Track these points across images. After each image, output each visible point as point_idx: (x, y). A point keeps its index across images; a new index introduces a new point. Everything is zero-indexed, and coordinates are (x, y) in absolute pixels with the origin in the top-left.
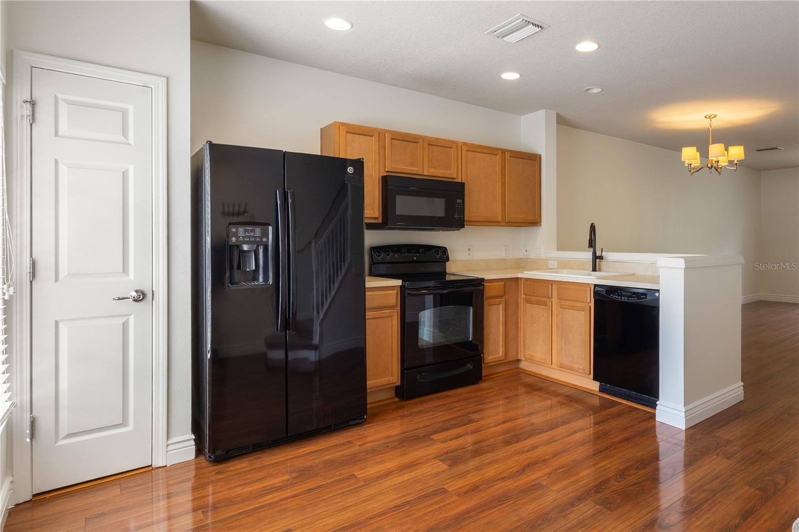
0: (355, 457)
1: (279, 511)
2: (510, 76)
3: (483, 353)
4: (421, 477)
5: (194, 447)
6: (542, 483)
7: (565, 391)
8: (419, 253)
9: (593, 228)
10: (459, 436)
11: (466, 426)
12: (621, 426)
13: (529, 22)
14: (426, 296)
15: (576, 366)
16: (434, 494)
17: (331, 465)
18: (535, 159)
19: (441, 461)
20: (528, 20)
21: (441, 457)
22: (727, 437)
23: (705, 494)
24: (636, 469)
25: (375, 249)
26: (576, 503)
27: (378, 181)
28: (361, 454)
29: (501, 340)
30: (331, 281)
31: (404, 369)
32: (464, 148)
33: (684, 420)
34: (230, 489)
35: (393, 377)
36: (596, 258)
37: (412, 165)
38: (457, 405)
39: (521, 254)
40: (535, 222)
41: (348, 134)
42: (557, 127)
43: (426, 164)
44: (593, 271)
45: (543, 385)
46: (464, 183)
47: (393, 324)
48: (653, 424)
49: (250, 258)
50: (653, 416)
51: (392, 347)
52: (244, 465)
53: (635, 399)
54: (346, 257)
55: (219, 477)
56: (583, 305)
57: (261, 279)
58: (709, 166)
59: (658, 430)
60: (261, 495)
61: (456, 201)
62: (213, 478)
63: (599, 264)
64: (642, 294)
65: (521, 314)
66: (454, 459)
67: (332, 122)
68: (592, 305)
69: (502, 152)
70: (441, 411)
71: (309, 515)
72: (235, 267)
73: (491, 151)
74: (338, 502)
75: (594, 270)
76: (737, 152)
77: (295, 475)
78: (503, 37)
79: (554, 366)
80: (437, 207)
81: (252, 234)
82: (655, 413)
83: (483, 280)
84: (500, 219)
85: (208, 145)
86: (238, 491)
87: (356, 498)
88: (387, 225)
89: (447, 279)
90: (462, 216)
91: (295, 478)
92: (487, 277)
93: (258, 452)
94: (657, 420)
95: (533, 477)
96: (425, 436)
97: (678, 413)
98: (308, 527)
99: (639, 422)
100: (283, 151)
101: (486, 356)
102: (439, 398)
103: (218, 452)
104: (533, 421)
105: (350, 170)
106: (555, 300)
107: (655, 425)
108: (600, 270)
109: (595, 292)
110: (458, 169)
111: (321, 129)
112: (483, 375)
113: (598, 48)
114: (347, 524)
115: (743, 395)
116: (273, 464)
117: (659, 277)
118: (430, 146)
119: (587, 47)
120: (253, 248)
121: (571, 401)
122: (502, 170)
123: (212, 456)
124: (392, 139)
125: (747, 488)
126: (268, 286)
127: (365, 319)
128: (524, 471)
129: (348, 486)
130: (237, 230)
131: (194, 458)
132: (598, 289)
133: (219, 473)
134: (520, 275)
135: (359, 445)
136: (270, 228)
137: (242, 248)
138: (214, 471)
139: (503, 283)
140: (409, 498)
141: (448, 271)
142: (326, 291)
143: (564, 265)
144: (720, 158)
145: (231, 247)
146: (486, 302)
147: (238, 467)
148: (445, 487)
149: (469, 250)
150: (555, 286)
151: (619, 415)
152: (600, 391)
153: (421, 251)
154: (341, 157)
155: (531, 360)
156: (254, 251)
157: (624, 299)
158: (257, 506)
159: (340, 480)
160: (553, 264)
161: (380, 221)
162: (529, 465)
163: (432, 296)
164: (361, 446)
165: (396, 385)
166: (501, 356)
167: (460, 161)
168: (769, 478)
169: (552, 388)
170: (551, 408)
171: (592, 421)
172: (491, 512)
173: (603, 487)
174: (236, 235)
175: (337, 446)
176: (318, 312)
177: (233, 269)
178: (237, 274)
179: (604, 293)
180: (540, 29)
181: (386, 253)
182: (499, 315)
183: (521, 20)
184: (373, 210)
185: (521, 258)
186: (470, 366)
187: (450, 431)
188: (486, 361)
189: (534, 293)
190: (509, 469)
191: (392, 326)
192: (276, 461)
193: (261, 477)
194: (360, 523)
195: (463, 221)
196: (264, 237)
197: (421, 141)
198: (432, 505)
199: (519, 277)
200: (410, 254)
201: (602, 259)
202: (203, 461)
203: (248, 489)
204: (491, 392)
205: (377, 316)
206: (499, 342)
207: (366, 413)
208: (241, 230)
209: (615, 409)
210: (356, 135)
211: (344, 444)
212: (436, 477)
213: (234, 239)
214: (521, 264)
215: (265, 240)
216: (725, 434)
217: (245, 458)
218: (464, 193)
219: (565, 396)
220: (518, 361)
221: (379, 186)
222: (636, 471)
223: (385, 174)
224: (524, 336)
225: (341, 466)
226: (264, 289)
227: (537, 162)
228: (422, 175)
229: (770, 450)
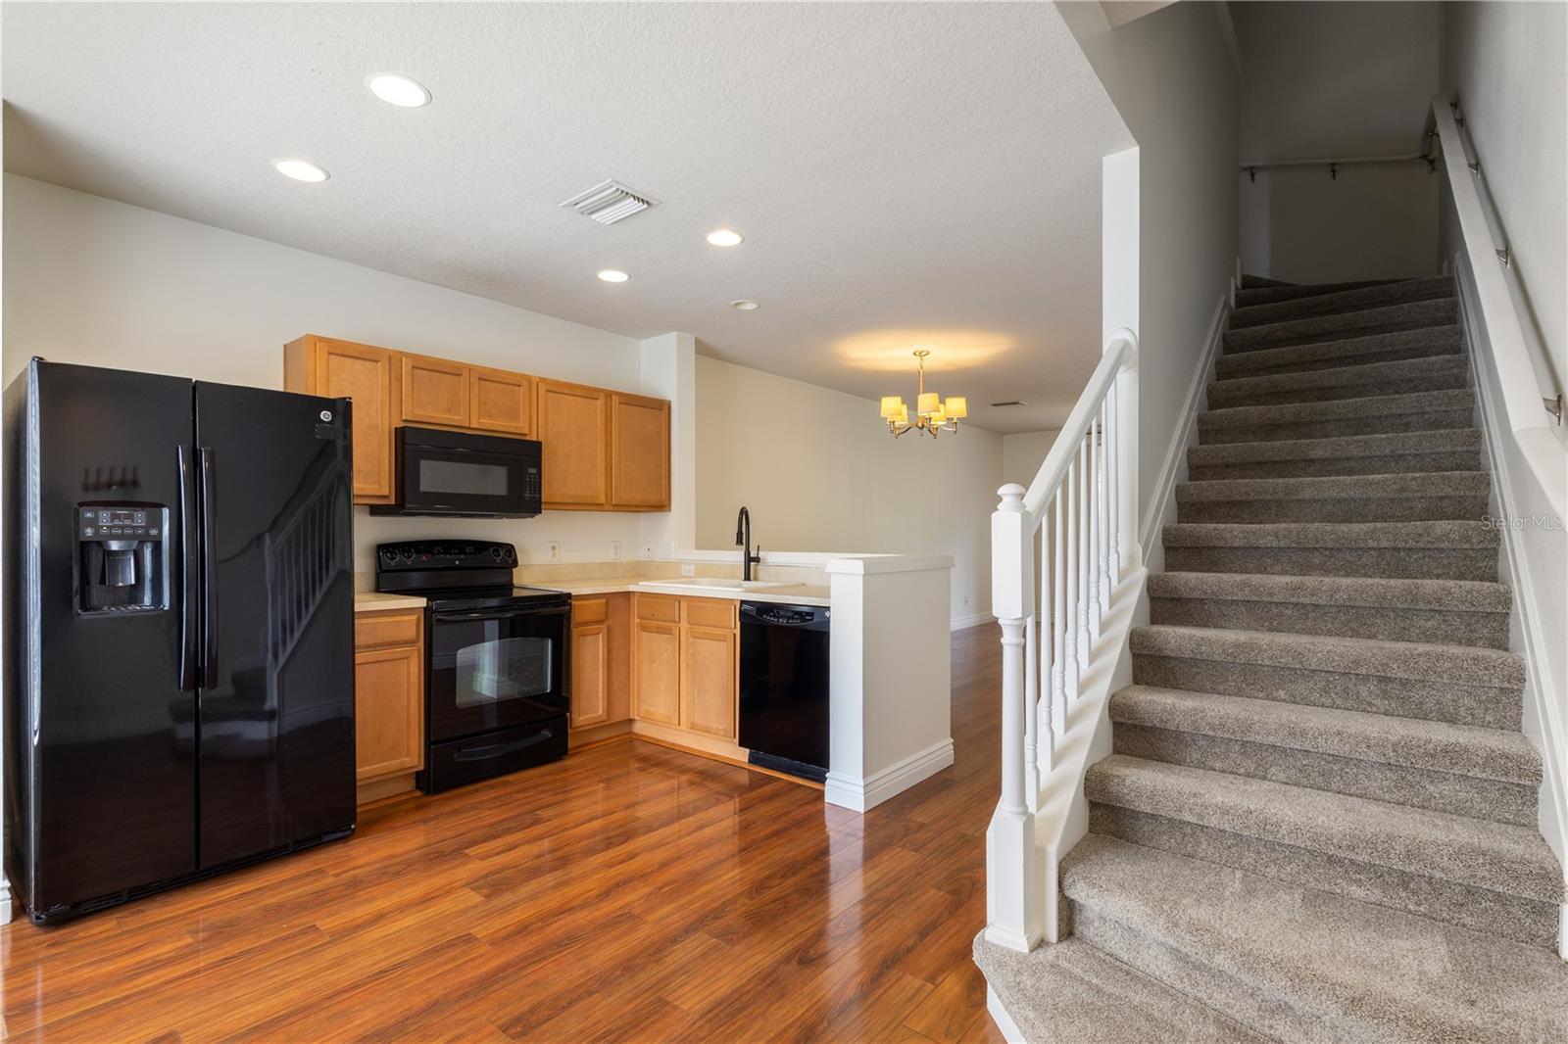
0: (325, 894)
1: (159, 1002)
2: (613, 276)
3: (570, 711)
4: (435, 918)
5: (10, 901)
6: (633, 911)
7: (698, 764)
8: (465, 553)
9: (744, 513)
10: (513, 847)
11: (529, 830)
12: (772, 812)
13: (627, 193)
14: (486, 622)
15: (715, 726)
16: (451, 945)
17: (278, 911)
18: (659, 408)
19: (473, 889)
20: (626, 190)
21: (473, 884)
22: (920, 820)
23: (875, 905)
24: (781, 877)
25: (384, 550)
26: (681, 937)
27: (387, 436)
28: (336, 890)
29: (600, 690)
30: (301, 603)
31: (431, 742)
32: (542, 388)
33: (863, 797)
34: (71, 971)
35: (412, 756)
36: (750, 560)
37: (450, 411)
38: (521, 796)
39: (641, 555)
40: (662, 505)
41: (332, 357)
42: (696, 359)
43: (475, 409)
44: (745, 580)
45: (667, 757)
46: (541, 443)
47: (411, 672)
48: (819, 807)
49: (125, 565)
50: (820, 796)
51: (408, 709)
52: (107, 927)
53: (799, 771)
54: (331, 562)
55: (54, 951)
56: (724, 632)
57: (147, 600)
58: (920, 425)
59: (828, 815)
60: (131, 976)
61: (527, 470)
62: (42, 954)
63: (756, 571)
64: (808, 614)
65: (634, 648)
66: (495, 886)
67: (303, 334)
68: (738, 632)
69: (606, 396)
70: (490, 809)
71: (216, 1003)
72: (94, 578)
73: (589, 393)
74: (275, 976)
75: (747, 578)
76: (957, 406)
77: (201, 936)
78: (590, 214)
79: (682, 727)
80: (494, 481)
81: (127, 522)
82: (823, 792)
83: (569, 595)
84: (602, 500)
85: (35, 365)
86: (88, 972)
87: (311, 966)
88: (404, 507)
89: (514, 595)
90: (538, 496)
91: (204, 941)
92: (575, 590)
93: (141, 902)
94: (826, 801)
95: (622, 902)
96: (454, 851)
97: (853, 788)
98: (209, 1024)
99: (800, 806)
100: (191, 380)
101: (575, 716)
102: (493, 787)
103: (55, 909)
104: (638, 815)
105: (325, 416)
106: (684, 625)
107: (824, 808)
108: (756, 579)
109: (740, 611)
110: (531, 419)
111: (285, 346)
112: (569, 747)
113: (742, 242)
114: (285, 1011)
115: (953, 756)
116: (168, 919)
117: (829, 588)
118: (482, 382)
119: (724, 238)
120: (130, 545)
121: (705, 779)
122: (606, 423)
123: (43, 916)
124: (413, 367)
125: (935, 891)
126: (160, 612)
127: (354, 665)
128: (608, 895)
129: (299, 947)
130: (97, 516)
131: (9, 922)
132: (746, 607)
133: (54, 945)
134: (632, 588)
135: (334, 875)
136: (166, 512)
137: (108, 546)
138: (44, 942)
139: (604, 600)
140: (406, 956)
141: (516, 581)
142: (292, 620)
143: (704, 571)
144: (932, 414)
145: (85, 546)
146: (575, 632)
147: (95, 931)
148: (472, 931)
149: (554, 548)
150: (684, 605)
151: (771, 797)
152: (749, 762)
153: (468, 551)
154: (318, 395)
155: (648, 719)
156: (134, 551)
157: (783, 621)
158: (118, 997)
159: (286, 938)
160: (688, 570)
161: (393, 502)
162: (617, 885)
163: (497, 622)
164: (337, 875)
165: (415, 770)
166: (600, 716)
167: (534, 407)
168: (967, 874)
169: (680, 762)
170: (679, 788)
171: (737, 805)
172: (540, 965)
173: (727, 909)
174: (94, 523)
175: (293, 879)
176: (276, 656)
177: (88, 584)
178: (96, 593)
179: (754, 614)
180: (646, 206)
181: (406, 555)
182: (598, 650)
183: (615, 188)
184: (380, 485)
185: (640, 561)
186: (547, 734)
187: (499, 840)
188: (575, 724)
189: (653, 615)
190: (585, 893)
191: (409, 674)
192: (171, 915)
193: (138, 945)
194: (310, 1006)
195: (539, 502)
196: (153, 527)
197: (466, 373)
198: (445, 963)
199: (631, 590)
200: (448, 556)
201: (758, 562)
202: (27, 926)
203: (109, 968)
204: (580, 773)
205: (383, 658)
206: (598, 693)
207: (354, 821)
208: (104, 517)
209: (768, 789)
210: (346, 359)
211: (308, 875)
212: (459, 917)
213: (89, 532)
214: (640, 571)
215: (154, 532)
216: (919, 816)
217: (112, 914)
218: (541, 459)
219: (696, 773)
220: (631, 721)
221: (390, 445)
222: (781, 881)
223: (402, 425)
224: (639, 685)
225: (295, 913)
226: (155, 617)
227: (663, 412)
228: (469, 428)
229: (977, 834)
